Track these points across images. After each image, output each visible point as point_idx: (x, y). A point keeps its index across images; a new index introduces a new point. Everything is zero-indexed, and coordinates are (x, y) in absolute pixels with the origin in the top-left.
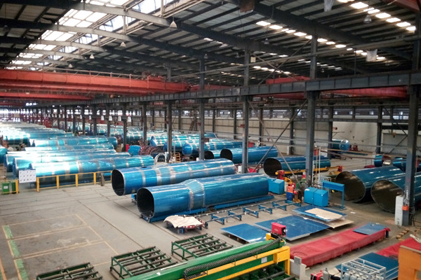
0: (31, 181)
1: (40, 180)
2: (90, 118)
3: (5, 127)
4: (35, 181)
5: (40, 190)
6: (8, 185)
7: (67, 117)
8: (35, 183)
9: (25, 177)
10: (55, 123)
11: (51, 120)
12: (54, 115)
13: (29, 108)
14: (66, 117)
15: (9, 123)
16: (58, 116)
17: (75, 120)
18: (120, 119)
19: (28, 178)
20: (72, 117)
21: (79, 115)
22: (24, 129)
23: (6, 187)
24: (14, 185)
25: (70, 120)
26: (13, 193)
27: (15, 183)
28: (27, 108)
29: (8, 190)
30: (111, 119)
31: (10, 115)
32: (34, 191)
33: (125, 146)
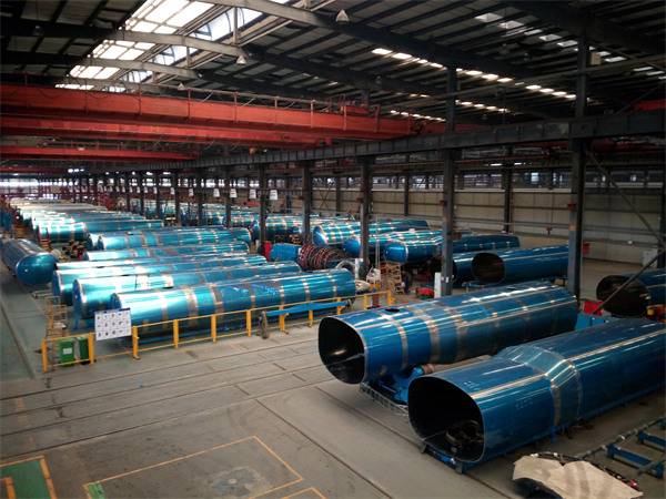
0: (122, 335)
1: (139, 330)
2: (192, 194)
3: (39, 210)
4: (130, 334)
5: (139, 354)
6: (71, 345)
7: (146, 191)
8: (129, 339)
9: (109, 327)
10: (122, 202)
11: (114, 195)
12: (121, 188)
13: (73, 177)
14: (142, 191)
15: (42, 203)
16: (127, 191)
17: (161, 196)
18: (253, 195)
19: (114, 328)
20: (156, 192)
21: (169, 188)
22: (70, 213)
23: (68, 351)
24: (84, 344)
25: (151, 196)
26: (84, 363)
27: (86, 341)
28: (68, 177)
29: (71, 357)
30: (234, 194)
31: (40, 188)
32: (128, 356)
33: (263, 244)
